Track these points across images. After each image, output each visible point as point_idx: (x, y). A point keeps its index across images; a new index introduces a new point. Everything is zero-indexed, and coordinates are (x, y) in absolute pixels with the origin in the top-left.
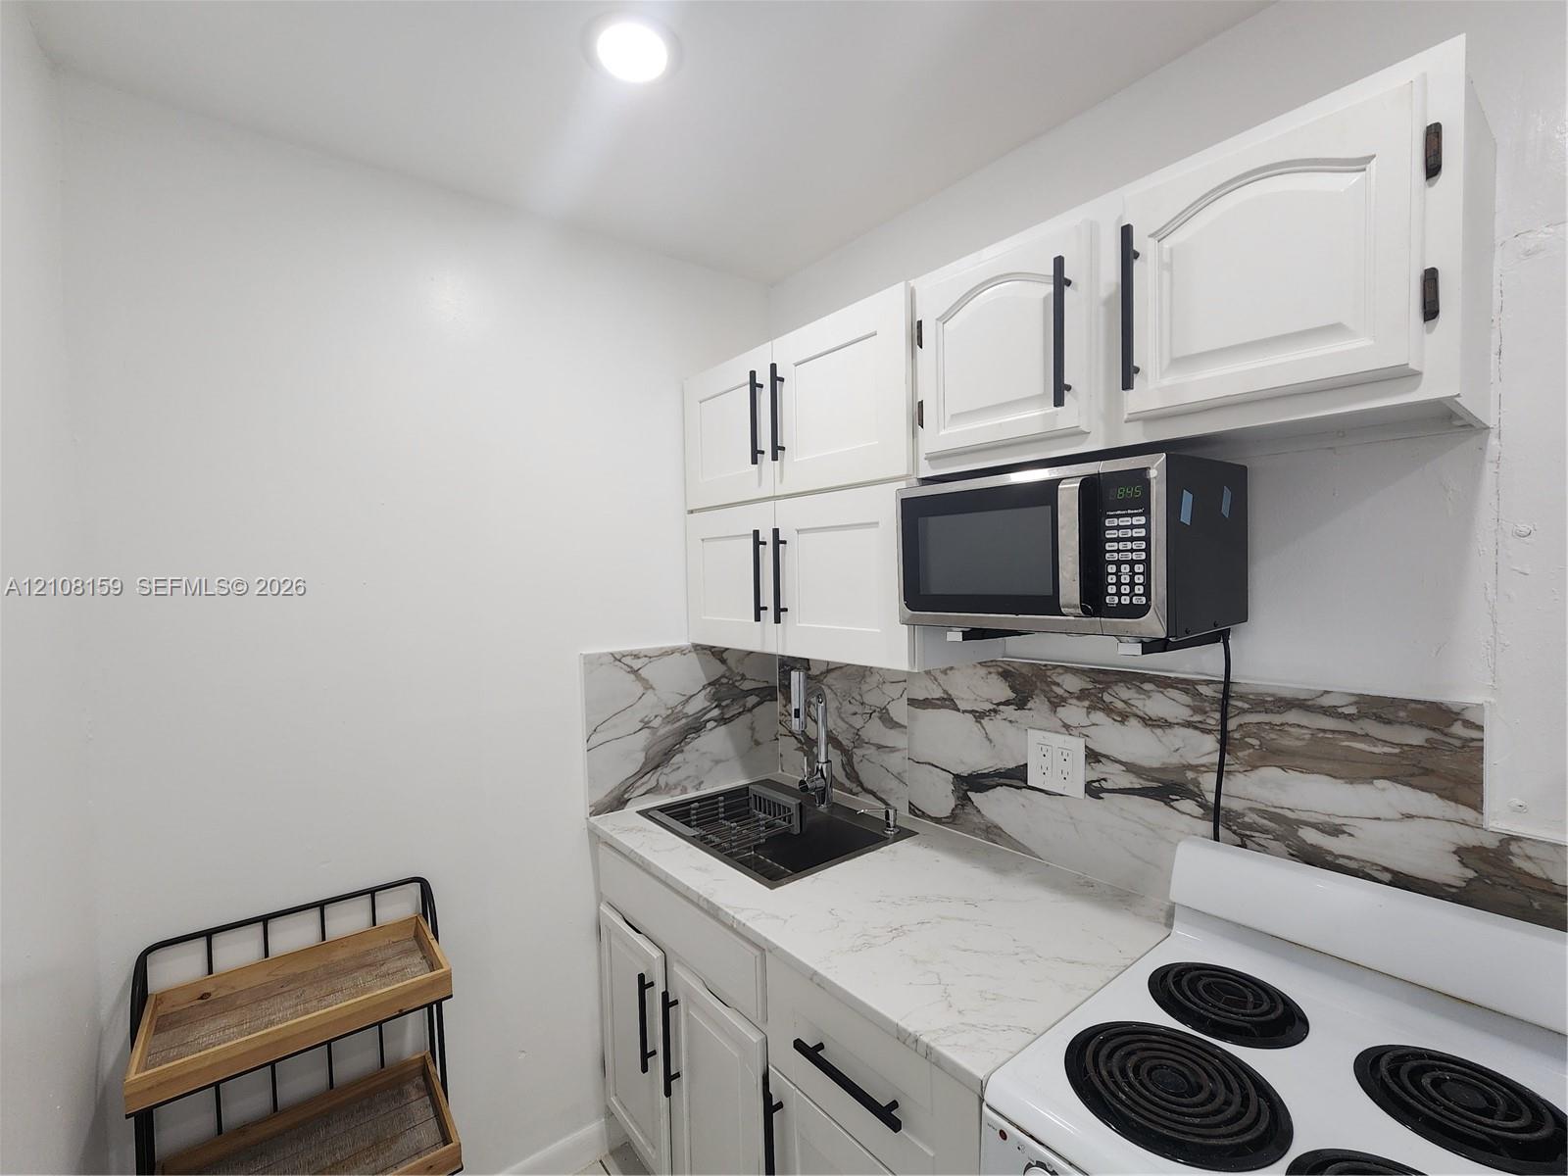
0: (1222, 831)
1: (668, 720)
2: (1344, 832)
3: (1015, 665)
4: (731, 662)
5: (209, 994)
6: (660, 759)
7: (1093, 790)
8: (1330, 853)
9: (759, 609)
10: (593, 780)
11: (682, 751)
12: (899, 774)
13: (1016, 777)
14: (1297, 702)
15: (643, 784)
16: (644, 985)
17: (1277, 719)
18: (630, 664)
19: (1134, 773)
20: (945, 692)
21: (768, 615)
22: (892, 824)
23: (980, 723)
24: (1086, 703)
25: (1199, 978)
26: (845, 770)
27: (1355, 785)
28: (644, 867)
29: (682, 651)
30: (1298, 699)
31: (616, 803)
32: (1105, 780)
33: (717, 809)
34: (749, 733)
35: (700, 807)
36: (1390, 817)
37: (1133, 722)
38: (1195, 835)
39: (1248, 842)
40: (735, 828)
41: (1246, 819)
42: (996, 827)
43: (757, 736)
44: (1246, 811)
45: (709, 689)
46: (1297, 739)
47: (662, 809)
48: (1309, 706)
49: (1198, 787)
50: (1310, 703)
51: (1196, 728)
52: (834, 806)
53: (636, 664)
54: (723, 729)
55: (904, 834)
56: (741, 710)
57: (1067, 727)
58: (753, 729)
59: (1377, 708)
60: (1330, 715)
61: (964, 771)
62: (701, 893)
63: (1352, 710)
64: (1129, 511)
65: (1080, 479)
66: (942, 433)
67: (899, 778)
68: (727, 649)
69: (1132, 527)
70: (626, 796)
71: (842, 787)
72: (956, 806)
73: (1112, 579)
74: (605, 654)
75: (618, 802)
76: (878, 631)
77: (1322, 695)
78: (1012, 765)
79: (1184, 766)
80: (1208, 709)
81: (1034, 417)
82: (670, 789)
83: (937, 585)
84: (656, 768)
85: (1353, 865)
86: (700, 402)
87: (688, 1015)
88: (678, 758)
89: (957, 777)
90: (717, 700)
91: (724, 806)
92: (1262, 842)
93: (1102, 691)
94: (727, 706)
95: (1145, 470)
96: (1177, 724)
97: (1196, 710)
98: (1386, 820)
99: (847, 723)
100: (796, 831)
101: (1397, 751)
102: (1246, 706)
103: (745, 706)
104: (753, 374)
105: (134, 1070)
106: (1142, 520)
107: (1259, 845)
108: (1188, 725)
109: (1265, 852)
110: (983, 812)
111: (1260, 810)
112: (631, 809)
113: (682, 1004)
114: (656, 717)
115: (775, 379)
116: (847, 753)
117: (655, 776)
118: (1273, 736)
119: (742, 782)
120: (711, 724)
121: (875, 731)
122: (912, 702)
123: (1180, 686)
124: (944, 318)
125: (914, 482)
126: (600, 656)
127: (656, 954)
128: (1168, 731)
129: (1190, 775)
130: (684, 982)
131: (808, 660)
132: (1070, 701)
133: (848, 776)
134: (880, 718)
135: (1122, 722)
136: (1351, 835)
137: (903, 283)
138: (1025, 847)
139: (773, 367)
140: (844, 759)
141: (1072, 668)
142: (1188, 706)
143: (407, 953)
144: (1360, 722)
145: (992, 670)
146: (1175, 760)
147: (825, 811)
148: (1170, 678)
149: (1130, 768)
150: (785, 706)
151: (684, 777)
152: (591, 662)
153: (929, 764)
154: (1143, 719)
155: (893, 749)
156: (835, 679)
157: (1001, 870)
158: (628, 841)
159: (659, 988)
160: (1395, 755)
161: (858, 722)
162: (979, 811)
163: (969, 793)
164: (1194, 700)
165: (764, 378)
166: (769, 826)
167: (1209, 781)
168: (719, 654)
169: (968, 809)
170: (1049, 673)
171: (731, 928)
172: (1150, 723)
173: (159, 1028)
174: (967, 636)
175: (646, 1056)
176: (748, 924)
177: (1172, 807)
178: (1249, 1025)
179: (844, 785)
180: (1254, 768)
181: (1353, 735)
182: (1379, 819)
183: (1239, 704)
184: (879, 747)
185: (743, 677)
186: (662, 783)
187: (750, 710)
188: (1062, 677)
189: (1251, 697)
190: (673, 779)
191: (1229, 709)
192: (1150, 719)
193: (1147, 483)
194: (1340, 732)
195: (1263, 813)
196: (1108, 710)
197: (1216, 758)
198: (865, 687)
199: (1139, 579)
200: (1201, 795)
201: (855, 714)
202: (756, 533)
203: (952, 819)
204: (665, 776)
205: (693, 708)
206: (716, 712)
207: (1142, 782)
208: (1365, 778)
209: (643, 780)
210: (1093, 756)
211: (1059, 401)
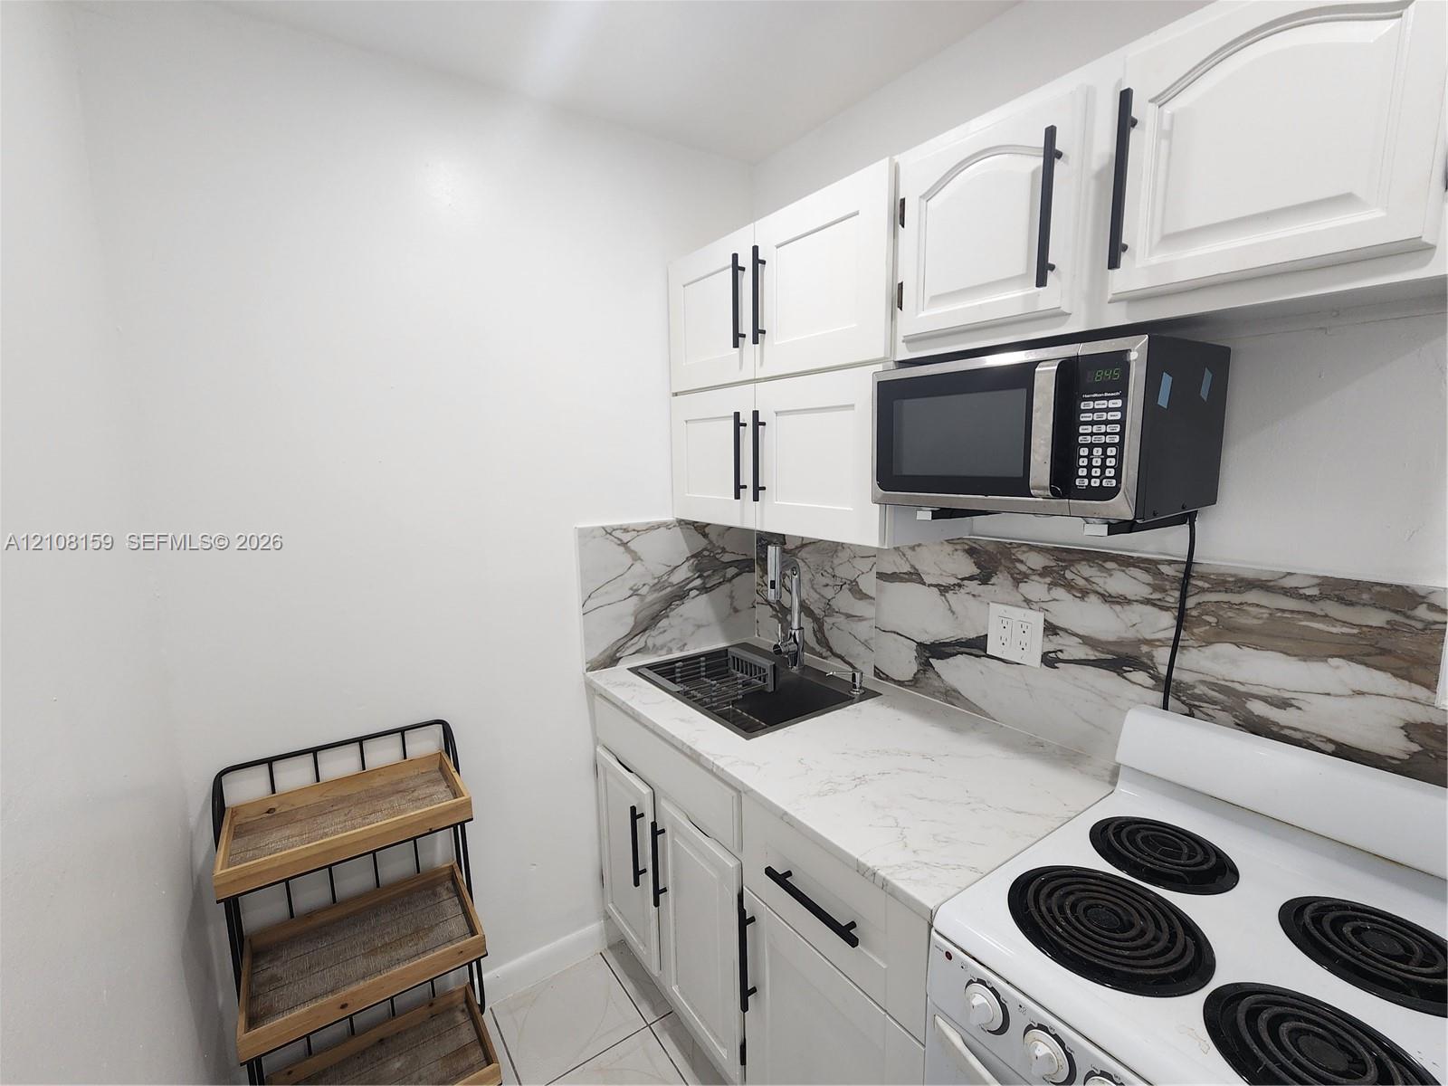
0: (1172, 701)
1: (655, 588)
2: (1292, 705)
3: (980, 543)
4: (713, 536)
5: (274, 809)
6: (647, 623)
7: (1049, 660)
8: (1277, 724)
9: (738, 488)
10: (588, 639)
11: (668, 616)
12: (866, 641)
13: (976, 646)
14: (1257, 583)
15: (633, 645)
16: (635, 815)
17: (1236, 599)
18: (622, 538)
19: (1090, 645)
20: (913, 567)
21: (748, 494)
22: (858, 685)
23: (945, 596)
24: (1048, 580)
25: (1138, 831)
26: (815, 635)
27: (1308, 663)
28: (635, 717)
29: (667, 525)
30: (1259, 580)
31: (609, 661)
32: (1061, 651)
33: (699, 667)
34: (729, 600)
35: (684, 666)
36: (1339, 693)
37: (1093, 598)
38: (1145, 703)
39: (1196, 712)
40: (715, 686)
41: (1197, 691)
42: (955, 691)
43: (735, 604)
44: (1197, 684)
45: (691, 562)
46: (1255, 617)
47: (650, 667)
48: (1271, 587)
49: (1152, 660)
50: (1272, 584)
51: (1154, 605)
52: (805, 668)
53: (625, 538)
54: (704, 597)
55: (868, 694)
56: (722, 580)
57: (1028, 601)
58: (732, 597)
59: (1340, 591)
60: (1291, 596)
61: (927, 639)
62: (685, 741)
63: (1315, 591)
64: (1106, 394)
65: (1058, 362)
66: (922, 314)
67: (866, 644)
68: (709, 524)
69: (1108, 410)
70: (618, 655)
71: (813, 651)
72: (918, 671)
73: (1083, 462)
74: (599, 528)
75: (611, 660)
76: (851, 509)
77: (1284, 577)
78: (973, 635)
79: (1139, 640)
80: (1168, 587)
81: (1015, 298)
82: (657, 649)
83: (908, 468)
84: (644, 631)
85: (1298, 735)
86: (684, 286)
87: (673, 842)
88: (664, 623)
89: (920, 645)
90: (699, 570)
91: (706, 666)
92: (1210, 712)
93: (1065, 568)
94: (708, 576)
95: (1126, 352)
96: (1136, 601)
97: (1156, 588)
98: (1336, 696)
99: (819, 594)
100: (770, 689)
101: (1355, 631)
102: (1206, 585)
103: (725, 576)
104: (735, 257)
105: (219, 867)
106: (1119, 403)
107: (1208, 715)
108: (1147, 602)
109: (1211, 721)
110: (943, 677)
111: (1210, 683)
112: (623, 666)
113: (668, 832)
114: (644, 585)
115: (757, 262)
116: (818, 622)
117: (643, 639)
118: (1230, 614)
119: (721, 645)
120: (694, 593)
121: (844, 601)
122: (881, 576)
123: (1142, 565)
124: (928, 196)
125: (891, 365)
126: (593, 529)
127: (646, 790)
128: (1127, 607)
129: (1145, 649)
130: (670, 815)
131: (784, 535)
132: (1033, 577)
133: (819, 642)
134: (850, 590)
135: (1082, 598)
136: (1300, 709)
137: (887, 159)
138: (981, 709)
139: (755, 249)
140: (816, 627)
141: (1037, 547)
142: (1148, 584)
143: (434, 782)
144: (1321, 602)
145: (958, 547)
146: (1130, 634)
147: (797, 672)
148: (1132, 557)
149: (1087, 641)
150: (762, 577)
151: (669, 639)
152: (584, 535)
153: (895, 632)
154: (1103, 595)
155: (861, 619)
156: (809, 553)
157: (957, 730)
158: (621, 694)
159: (649, 819)
160: (1354, 635)
161: (829, 593)
162: (939, 676)
163: (930, 660)
164: (1154, 579)
165: (746, 261)
166: (746, 684)
167: (1162, 655)
168: (701, 529)
169: (930, 674)
170: (1014, 551)
171: (711, 771)
172: (1110, 599)
173: (238, 833)
174: (936, 515)
175: (637, 873)
176: (726, 769)
177: (1124, 677)
178: (1182, 874)
179: (813, 649)
180: (1209, 643)
181: (1313, 615)
182: (1329, 694)
183: (1200, 583)
184: (848, 616)
185: (724, 551)
186: (650, 644)
187: (730, 580)
188: (1027, 554)
189: (1212, 577)
190: (660, 640)
191: (1189, 587)
192: (1110, 596)
193: (1126, 366)
194: (1299, 612)
195: (1214, 686)
196: (1069, 586)
197: (1172, 634)
198: (836, 561)
199: (1111, 462)
200: (1154, 668)
201: (827, 585)
202: (737, 415)
203: (914, 683)
204: (652, 638)
205: (678, 577)
206: (698, 582)
207: (1097, 654)
208: (1321, 657)
209: (632, 642)
210: (1051, 629)
211: (1041, 282)
